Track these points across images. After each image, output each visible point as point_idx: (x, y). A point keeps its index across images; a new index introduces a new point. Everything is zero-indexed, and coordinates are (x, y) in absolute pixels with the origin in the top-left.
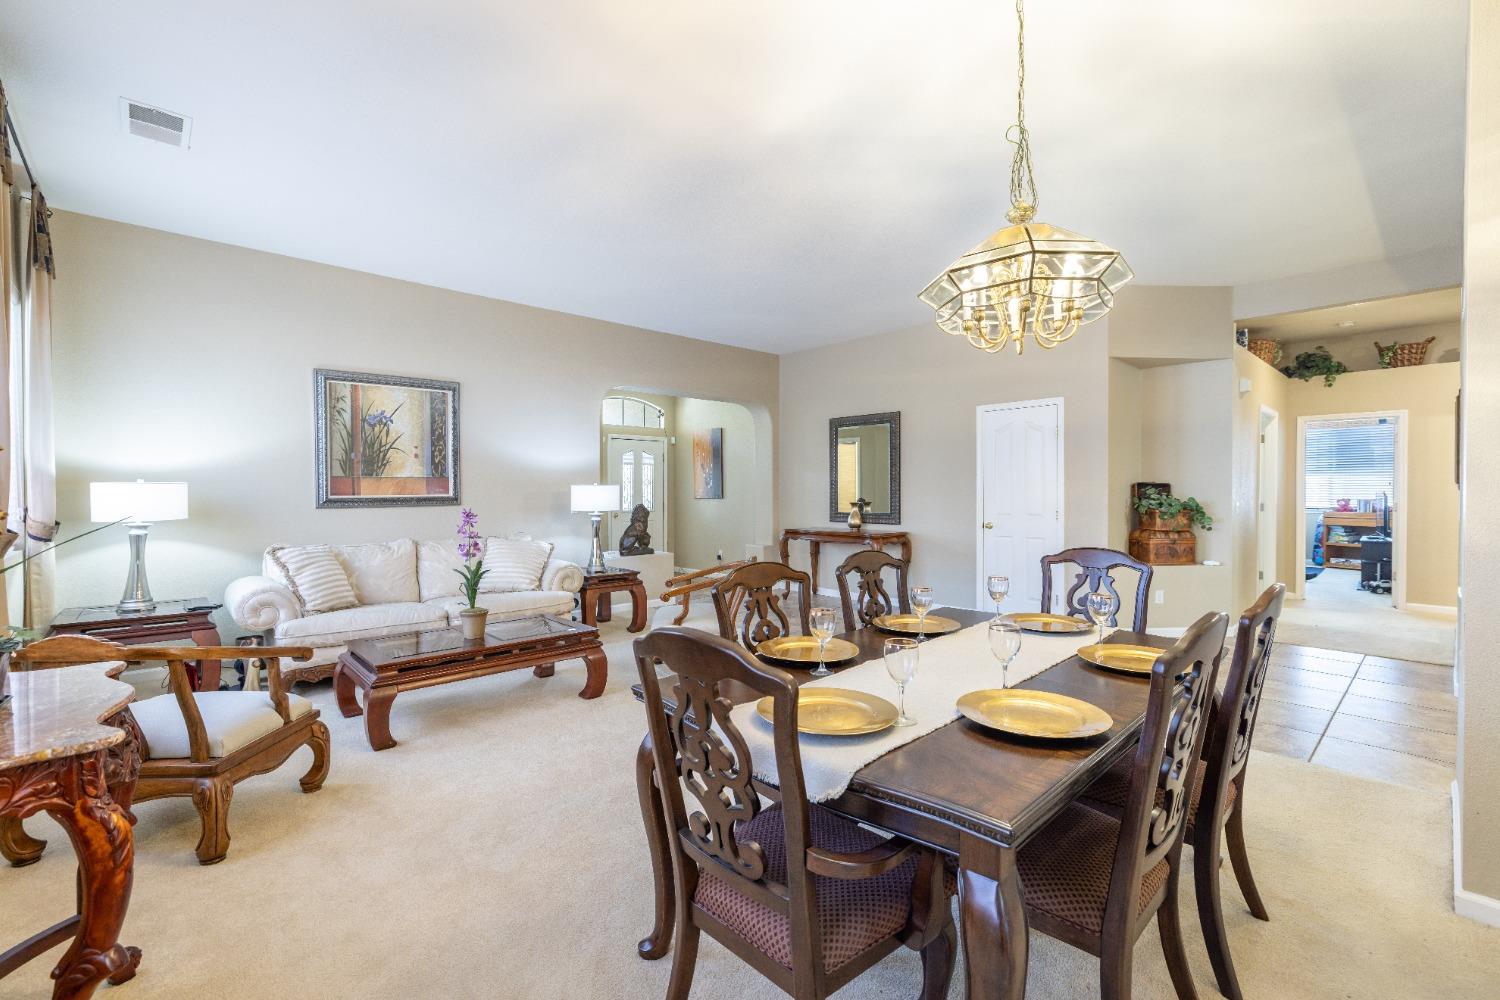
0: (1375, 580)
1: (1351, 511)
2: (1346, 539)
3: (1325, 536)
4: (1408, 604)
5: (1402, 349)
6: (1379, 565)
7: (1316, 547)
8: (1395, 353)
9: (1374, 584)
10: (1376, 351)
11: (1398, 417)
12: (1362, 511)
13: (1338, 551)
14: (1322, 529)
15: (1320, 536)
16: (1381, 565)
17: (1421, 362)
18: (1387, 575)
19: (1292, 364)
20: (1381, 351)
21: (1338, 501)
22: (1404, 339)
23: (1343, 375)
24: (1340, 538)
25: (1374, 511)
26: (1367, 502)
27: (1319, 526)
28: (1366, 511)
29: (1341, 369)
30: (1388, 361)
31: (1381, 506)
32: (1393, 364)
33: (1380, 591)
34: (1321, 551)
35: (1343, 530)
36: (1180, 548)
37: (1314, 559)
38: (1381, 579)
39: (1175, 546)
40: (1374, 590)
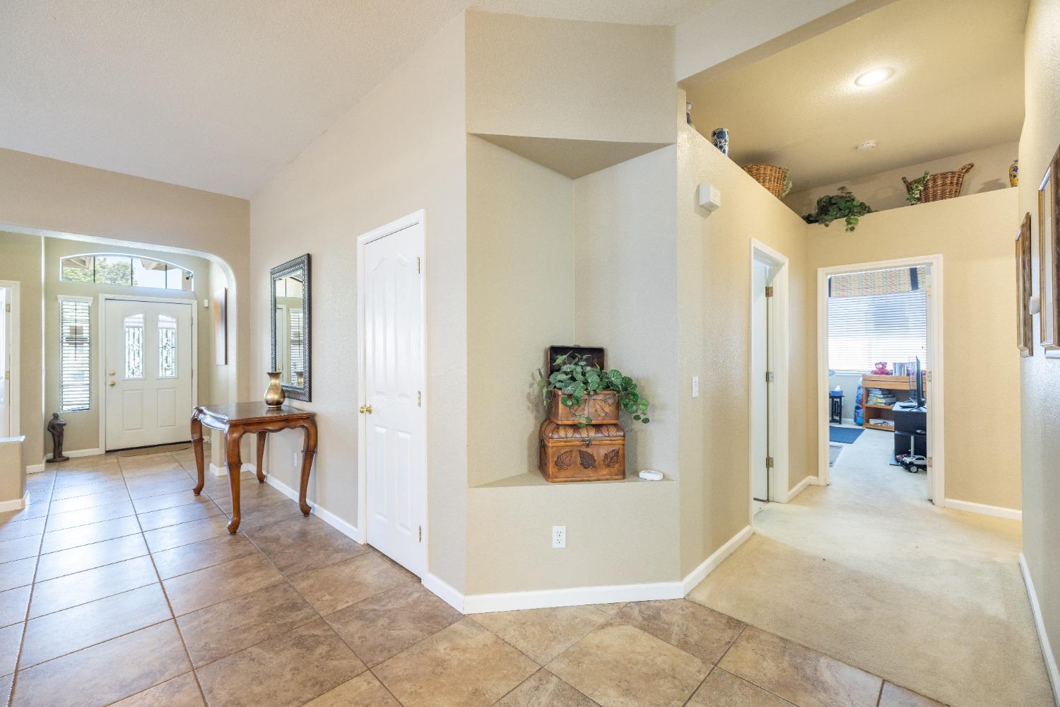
0: (908, 454)
1: (887, 374)
2: (884, 401)
3: (864, 398)
4: (947, 500)
5: (935, 180)
6: (912, 438)
7: (857, 408)
8: (926, 188)
9: (908, 460)
10: (903, 187)
11: (930, 264)
12: (897, 374)
13: (877, 413)
14: (862, 391)
15: (860, 397)
16: (915, 439)
17: (957, 194)
18: (921, 450)
19: (814, 211)
20: (909, 187)
21: (876, 364)
22: (936, 168)
23: (867, 215)
24: (878, 400)
25: (908, 375)
26: (902, 365)
27: (859, 388)
28: (901, 374)
29: (864, 209)
30: (918, 196)
31: (913, 369)
32: (924, 198)
33: (914, 469)
34: (861, 412)
35: (880, 392)
36: (600, 452)
37: (855, 420)
38: (916, 453)
39: (589, 450)
40: (908, 467)
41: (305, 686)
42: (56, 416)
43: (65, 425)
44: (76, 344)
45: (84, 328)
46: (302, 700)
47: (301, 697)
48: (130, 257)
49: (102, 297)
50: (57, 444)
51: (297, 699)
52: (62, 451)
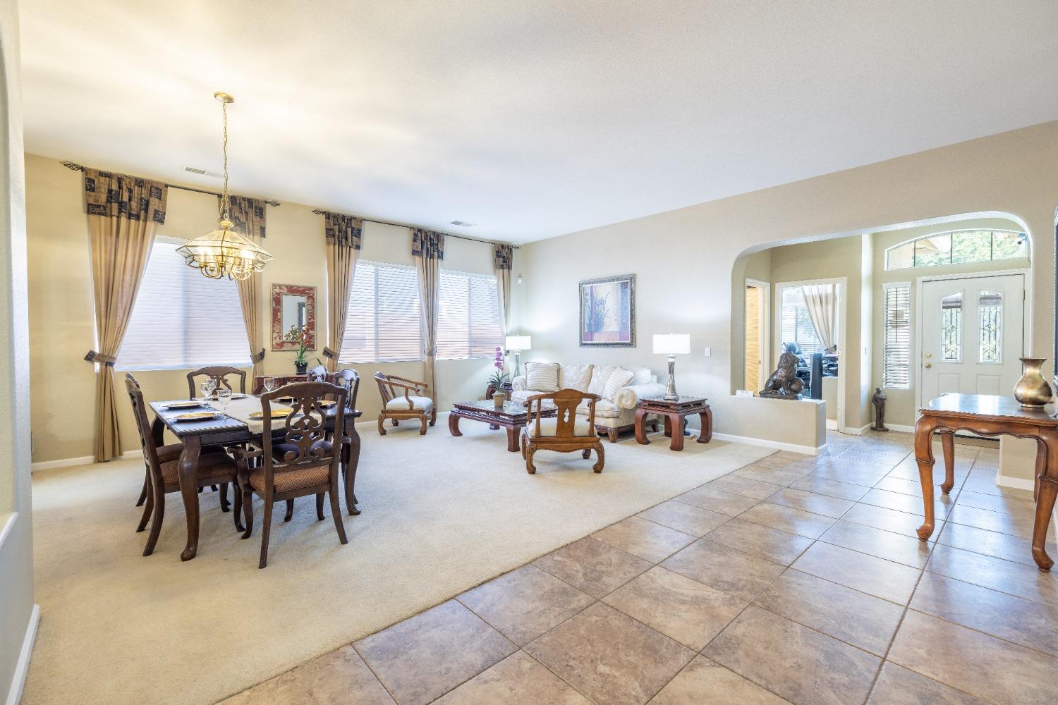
41: (785, 682)
42: (878, 391)
43: (885, 399)
44: (896, 326)
45: (905, 312)
46: (770, 686)
47: (771, 684)
48: (948, 234)
49: (920, 280)
50: (879, 415)
51: (769, 682)
52: (883, 421)
